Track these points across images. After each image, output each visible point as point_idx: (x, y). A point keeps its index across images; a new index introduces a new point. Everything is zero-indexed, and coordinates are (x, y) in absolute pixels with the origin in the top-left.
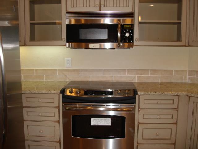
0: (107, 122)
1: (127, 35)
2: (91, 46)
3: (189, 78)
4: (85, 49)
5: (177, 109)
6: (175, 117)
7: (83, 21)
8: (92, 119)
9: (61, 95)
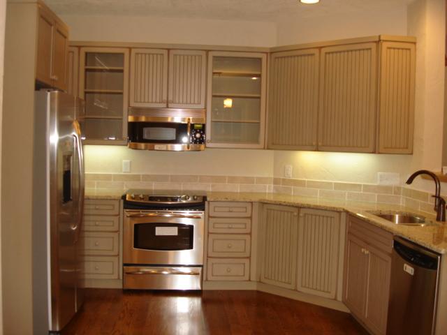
0: (173, 231)
1: (198, 135)
2: (157, 147)
3: (274, 187)
4: (150, 150)
5: (251, 218)
6: (248, 226)
7: (143, 119)
8: (157, 228)
9: (122, 201)
